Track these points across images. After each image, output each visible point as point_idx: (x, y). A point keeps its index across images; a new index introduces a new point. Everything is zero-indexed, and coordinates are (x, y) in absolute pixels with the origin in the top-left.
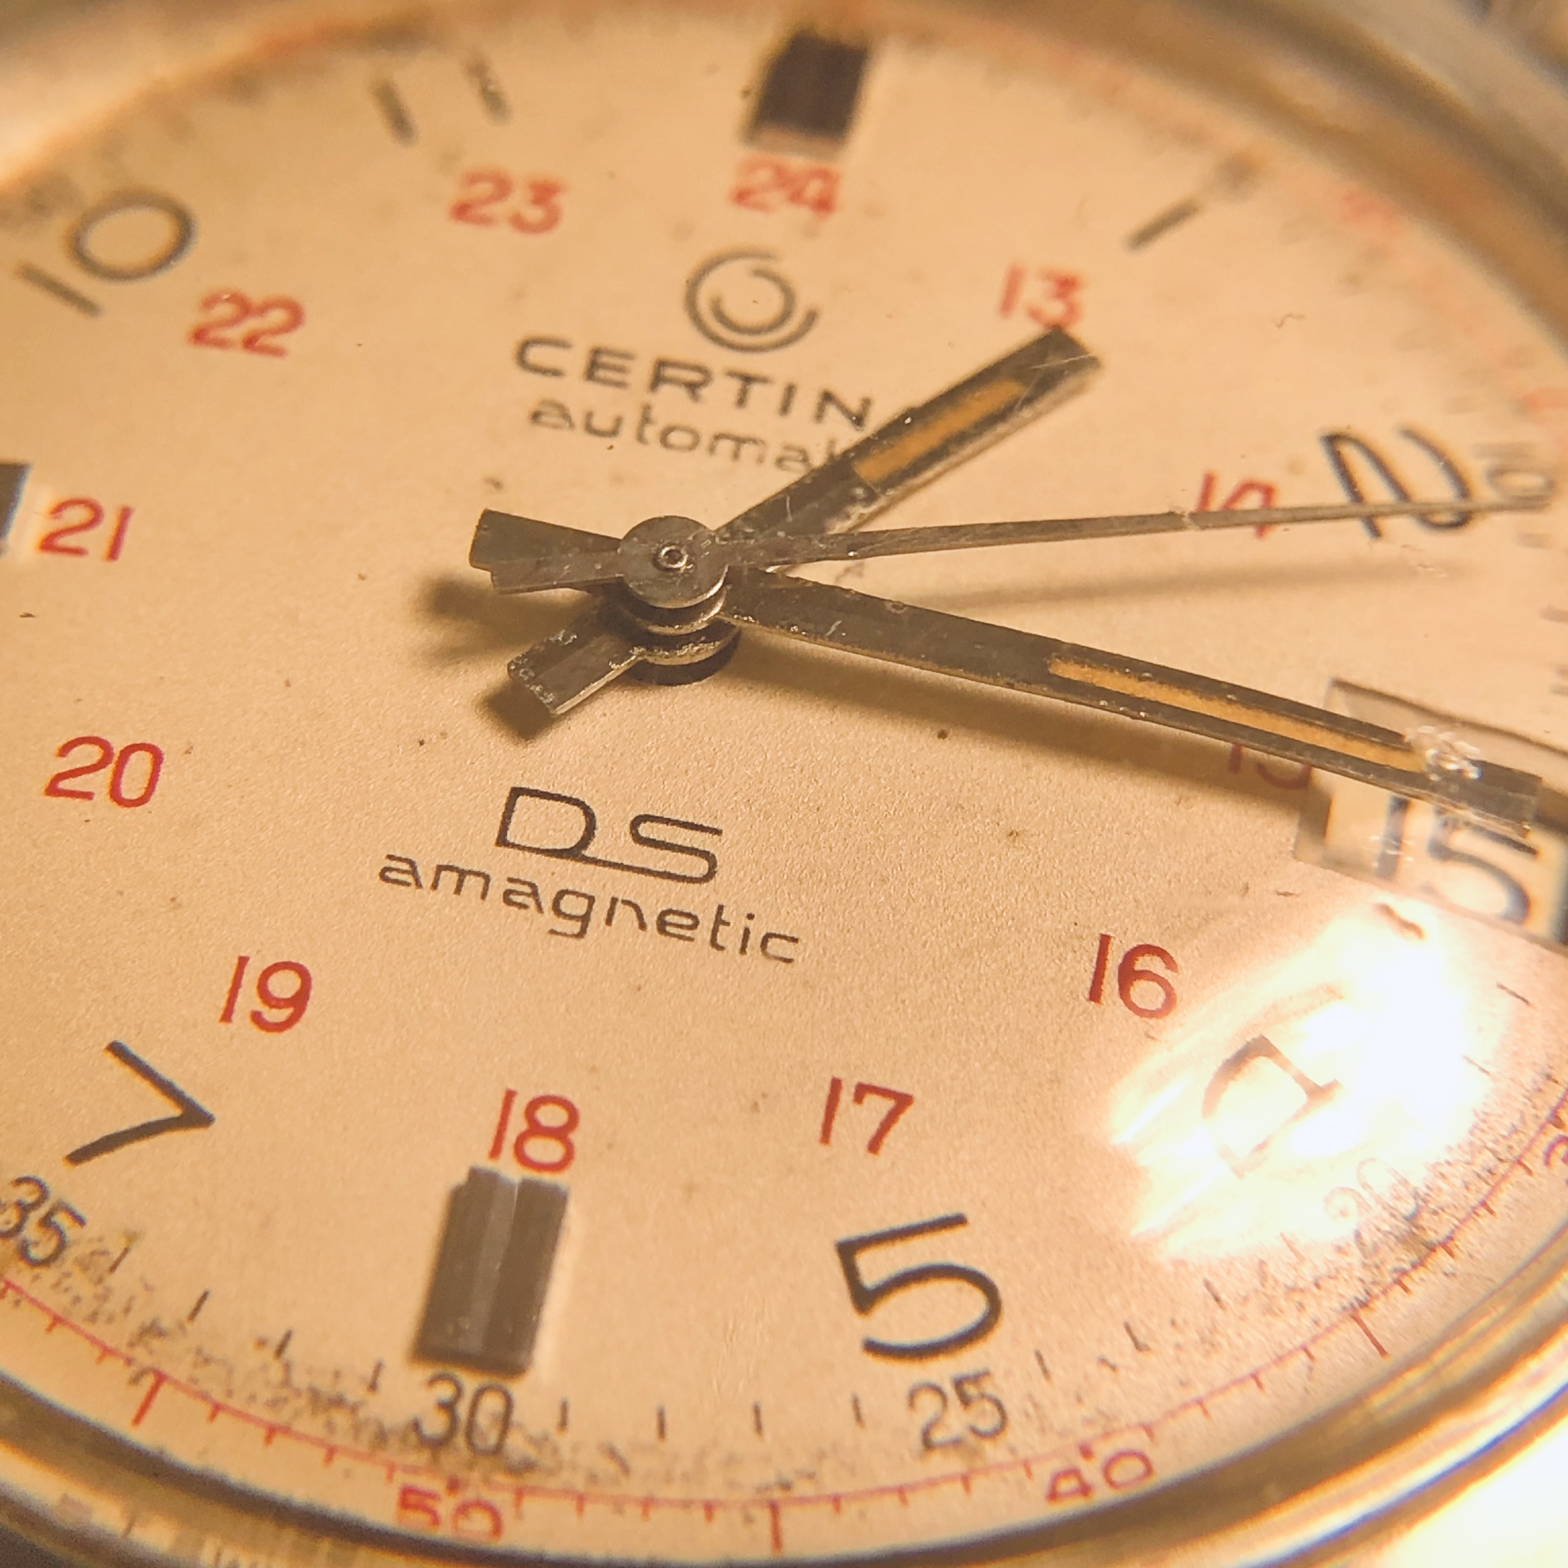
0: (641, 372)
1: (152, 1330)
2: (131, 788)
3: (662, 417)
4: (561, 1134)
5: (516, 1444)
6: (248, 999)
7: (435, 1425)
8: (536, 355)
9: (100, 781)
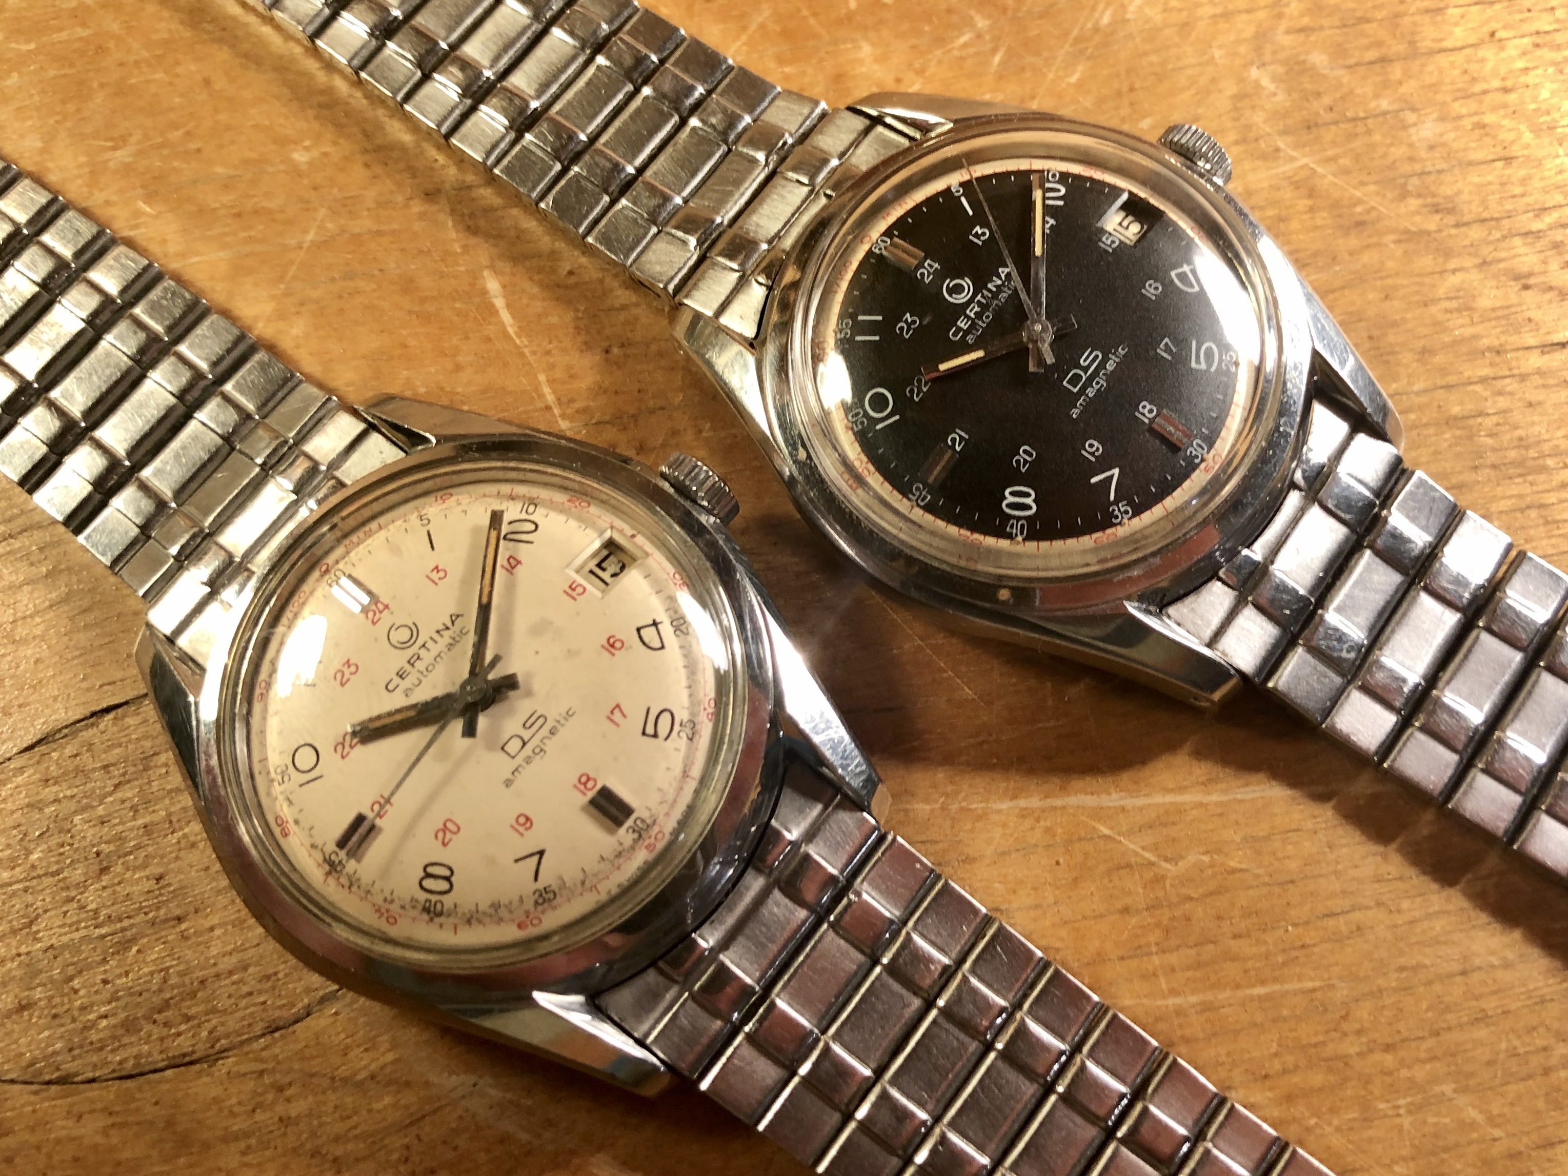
0: (408, 667)
1: (583, 883)
2: (454, 829)
3: (423, 668)
4: (589, 779)
5: (649, 821)
6: (521, 829)
7: (636, 836)
8: (391, 687)
9: (448, 835)
